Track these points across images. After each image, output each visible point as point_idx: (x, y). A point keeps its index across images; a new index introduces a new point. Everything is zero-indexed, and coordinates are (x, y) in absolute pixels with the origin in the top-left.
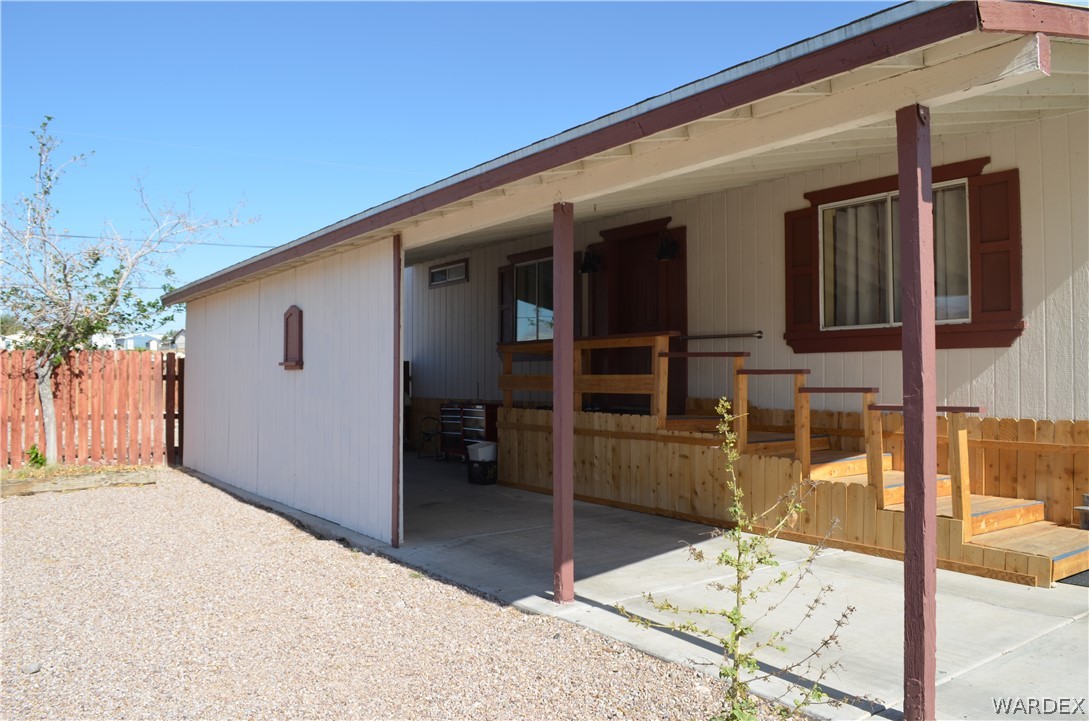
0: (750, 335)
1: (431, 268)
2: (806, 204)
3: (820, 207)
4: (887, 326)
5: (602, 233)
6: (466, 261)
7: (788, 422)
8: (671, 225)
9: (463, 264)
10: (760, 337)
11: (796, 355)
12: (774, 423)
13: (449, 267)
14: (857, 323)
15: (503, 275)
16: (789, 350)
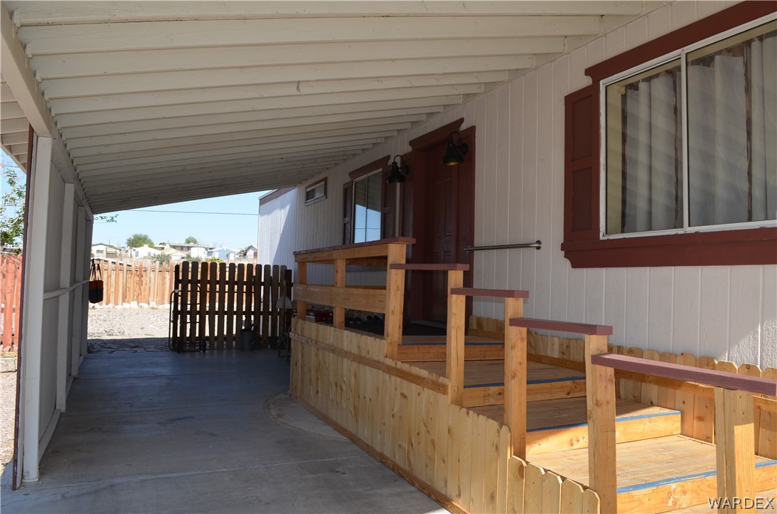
0: (527, 246)
1: (307, 188)
2: (587, 81)
3: (601, 82)
4: (679, 231)
5: (411, 143)
6: (325, 180)
7: (563, 353)
8: (464, 127)
9: (323, 182)
10: (538, 248)
11: (573, 269)
12: (549, 354)
13: (317, 185)
14: (650, 229)
15: (346, 191)
16: (568, 263)
